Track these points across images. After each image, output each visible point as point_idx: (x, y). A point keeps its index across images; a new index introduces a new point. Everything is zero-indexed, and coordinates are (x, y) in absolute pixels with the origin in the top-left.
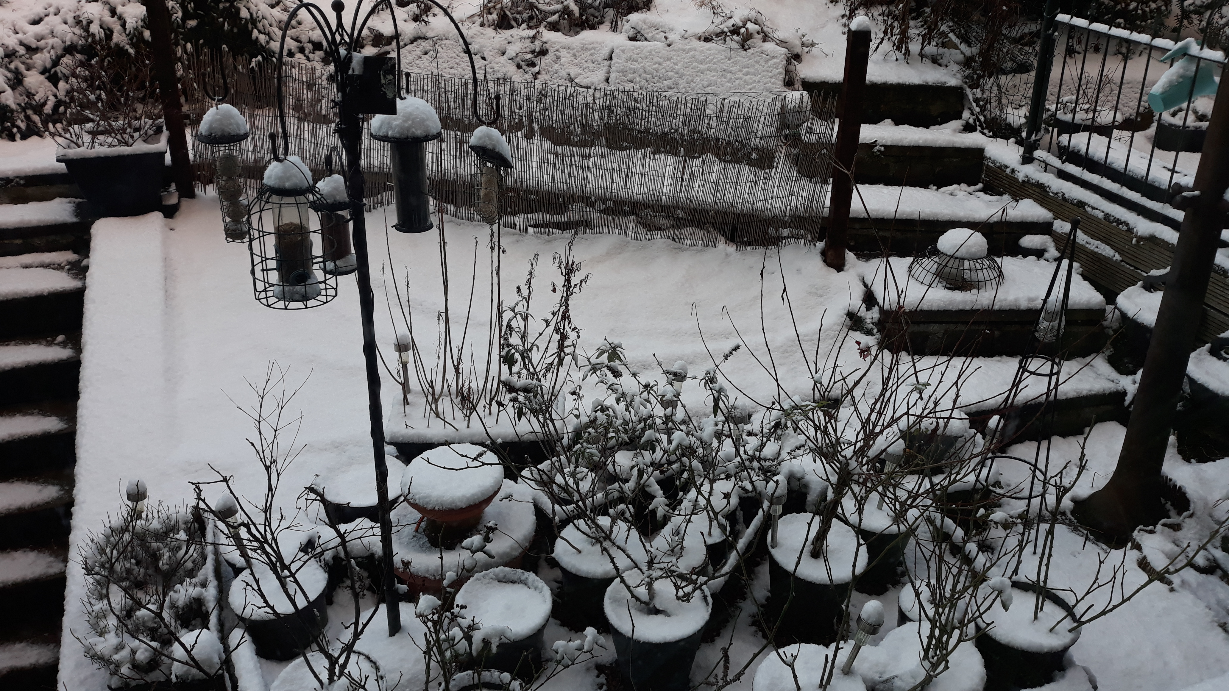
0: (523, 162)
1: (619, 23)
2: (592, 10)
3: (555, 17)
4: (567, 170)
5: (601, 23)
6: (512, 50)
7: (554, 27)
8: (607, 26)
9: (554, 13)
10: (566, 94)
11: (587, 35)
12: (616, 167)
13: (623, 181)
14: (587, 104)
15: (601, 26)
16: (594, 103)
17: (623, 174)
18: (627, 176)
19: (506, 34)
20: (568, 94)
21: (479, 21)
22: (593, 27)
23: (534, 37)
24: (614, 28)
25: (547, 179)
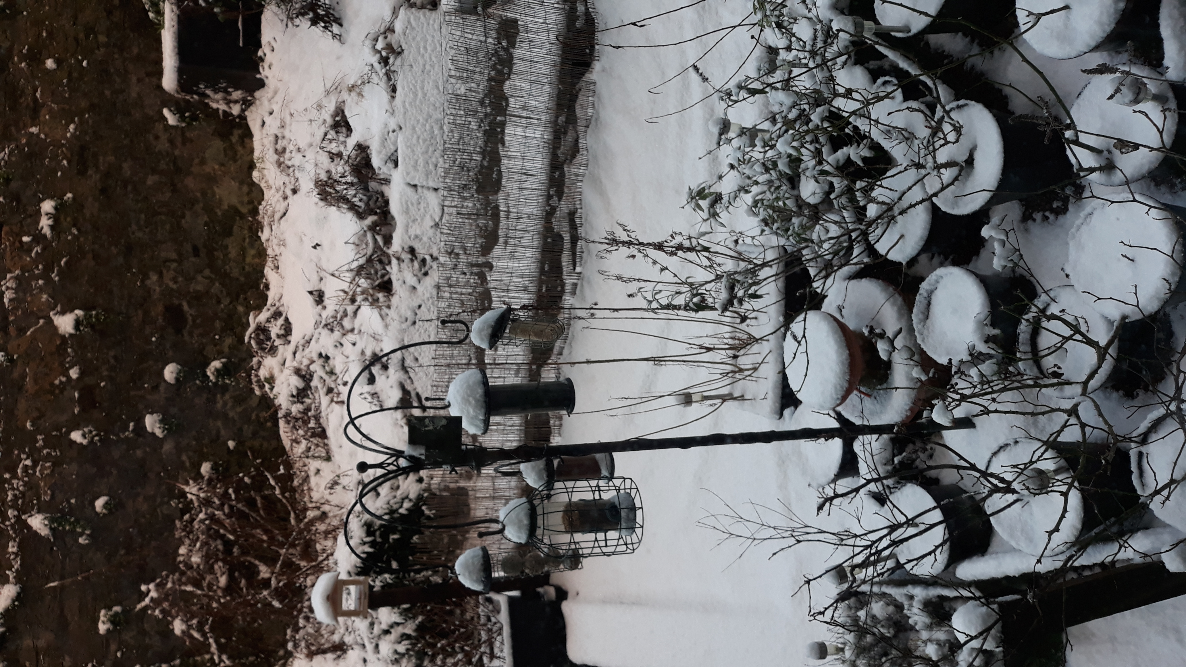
0: (514, 275)
1: (382, 177)
2: (371, 203)
3: (379, 239)
4: (520, 234)
5: (382, 194)
6: (411, 280)
7: (388, 240)
8: (385, 189)
9: (375, 241)
10: (449, 234)
11: (395, 208)
12: (516, 185)
13: (530, 179)
14: (458, 214)
15: (386, 194)
16: (455, 206)
17: (524, 178)
18: (525, 174)
19: (396, 285)
20: (449, 232)
21: (385, 310)
22: (387, 202)
23: (398, 259)
24: (387, 181)
25: (529, 253)
